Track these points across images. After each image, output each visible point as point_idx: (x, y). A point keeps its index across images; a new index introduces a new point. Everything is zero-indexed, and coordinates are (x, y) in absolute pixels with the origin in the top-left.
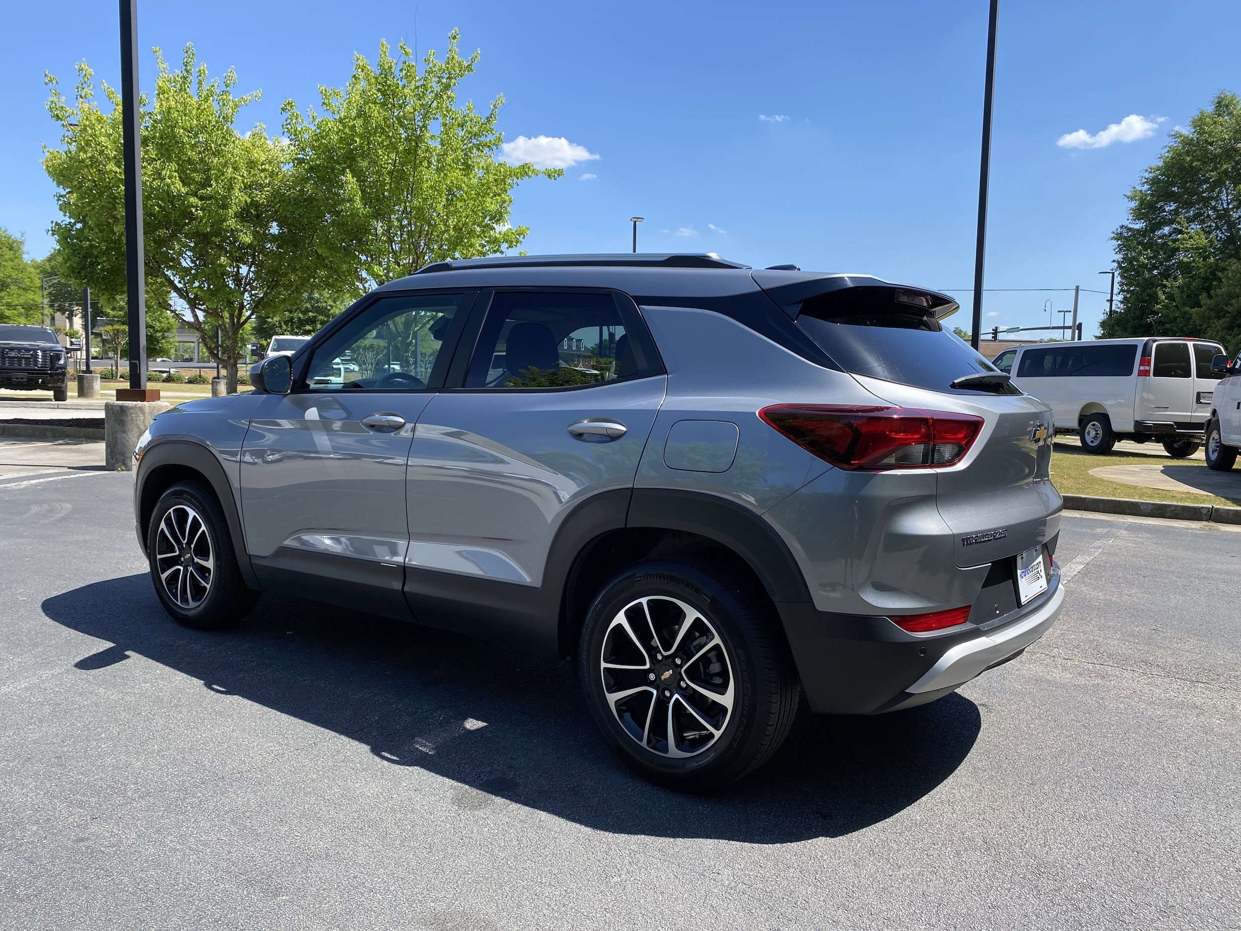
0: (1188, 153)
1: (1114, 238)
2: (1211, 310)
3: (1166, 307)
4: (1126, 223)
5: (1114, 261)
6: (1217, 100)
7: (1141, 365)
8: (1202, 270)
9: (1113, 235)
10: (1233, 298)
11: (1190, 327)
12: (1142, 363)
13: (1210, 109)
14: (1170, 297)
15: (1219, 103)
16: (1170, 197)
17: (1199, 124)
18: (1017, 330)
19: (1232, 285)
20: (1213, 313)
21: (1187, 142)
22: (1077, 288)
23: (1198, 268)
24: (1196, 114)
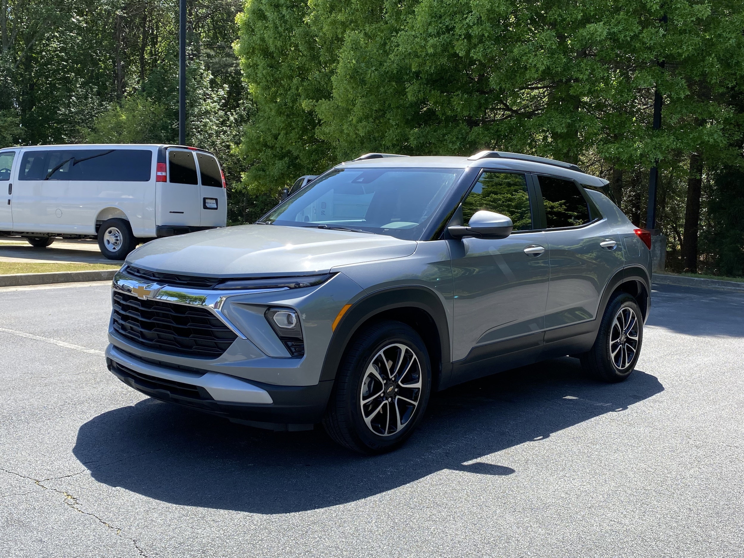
7: (158, 170)
12: (159, 169)
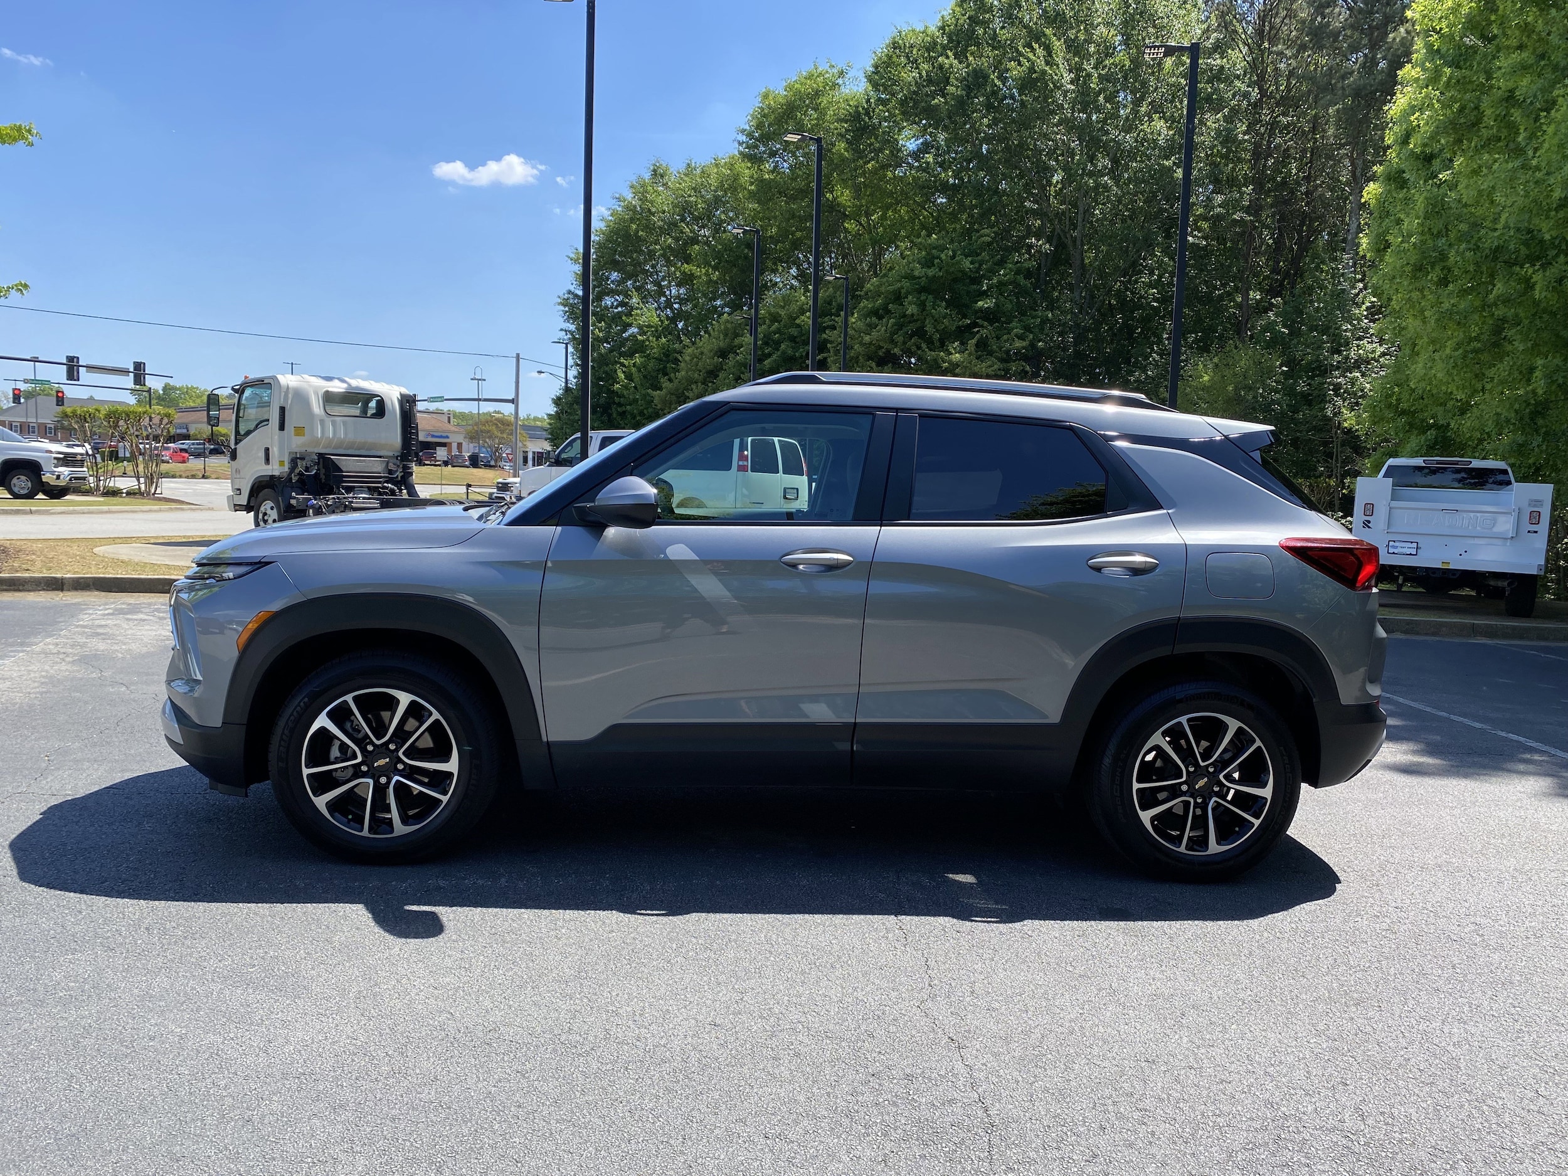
0: (632, 220)
1: (560, 304)
2: (672, 394)
3: (626, 387)
4: (572, 288)
5: (561, 330)
6: (652, 168)
8: (655, 350)
9: (559, 301)
10: (692, 383)
11: (650, 410)
13: (647, 176)
14: (629, 377)
15: (654, 171)
16: (615, 265)
17: (641, 191)
18: (441, 399)
19: (690, 370)
20: (674, 398)
21: (630, 208)
22: (518, 355)
23: (652, 348)
24: (633, 179)
